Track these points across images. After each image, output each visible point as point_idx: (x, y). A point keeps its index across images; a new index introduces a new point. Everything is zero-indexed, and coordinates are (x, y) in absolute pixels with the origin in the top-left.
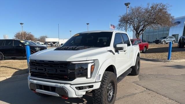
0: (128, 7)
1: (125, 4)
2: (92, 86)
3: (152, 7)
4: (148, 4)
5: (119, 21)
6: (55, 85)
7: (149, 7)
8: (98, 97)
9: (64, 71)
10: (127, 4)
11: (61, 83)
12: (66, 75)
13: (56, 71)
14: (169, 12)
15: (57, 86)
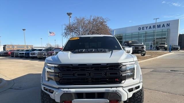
0: (70, 17)
1: (68, 14)
2: (138, 87)
3: (94, 20)
4: (91, 16)
5: (65, 29)
6: (105, 91)
7: (92, 19)
8: (139, 97)
9: (117, 74)
10: (69, 14)
11: (111, 87)
12: (117, 78)
13: (106, 74)
14: (108, 25)
15: (109, 90)
